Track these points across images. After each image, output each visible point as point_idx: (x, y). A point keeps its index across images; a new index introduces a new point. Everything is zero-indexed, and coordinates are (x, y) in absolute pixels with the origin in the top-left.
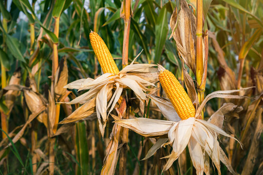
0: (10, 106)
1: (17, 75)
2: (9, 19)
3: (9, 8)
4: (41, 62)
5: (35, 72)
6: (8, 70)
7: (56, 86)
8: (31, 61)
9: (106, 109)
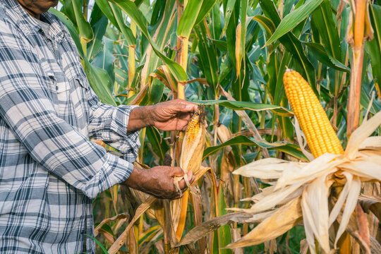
2: (91, 37)
9: (327, 228)
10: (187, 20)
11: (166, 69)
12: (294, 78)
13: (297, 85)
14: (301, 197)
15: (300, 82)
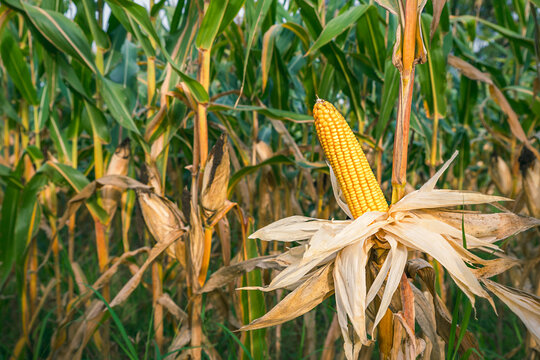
0: (111, 209)
1: (122, 154)
2: (107, 46)
3: (105, 26)
4: (168, 133)
5: (158, 153)
6: (106, 143)
7: (205, 194)
8: (149, 131)
9: (364, 308)
10: (208, 30)
11: (185, 87)
12: (326, 111)
13: (330, 119)
14: (333, 265)
15: (333, 116)
